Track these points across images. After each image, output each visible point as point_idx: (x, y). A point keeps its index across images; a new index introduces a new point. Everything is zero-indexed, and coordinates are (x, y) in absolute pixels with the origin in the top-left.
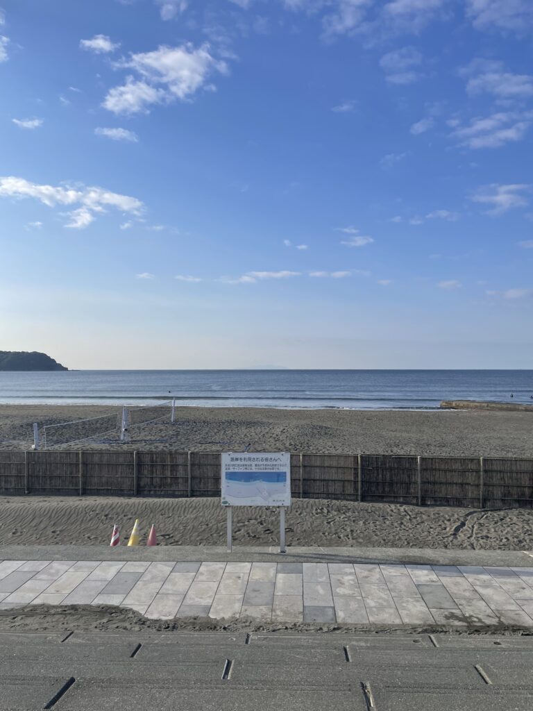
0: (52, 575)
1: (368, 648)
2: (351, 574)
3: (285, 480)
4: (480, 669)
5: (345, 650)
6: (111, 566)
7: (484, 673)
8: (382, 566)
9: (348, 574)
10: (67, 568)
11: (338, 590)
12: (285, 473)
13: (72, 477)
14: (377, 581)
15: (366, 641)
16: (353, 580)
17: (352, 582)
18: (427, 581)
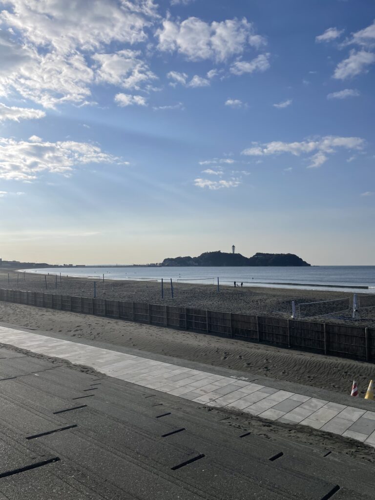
0: (313, 407)
6: (355, 411)
10: (322, 405)
13: (319, 341)
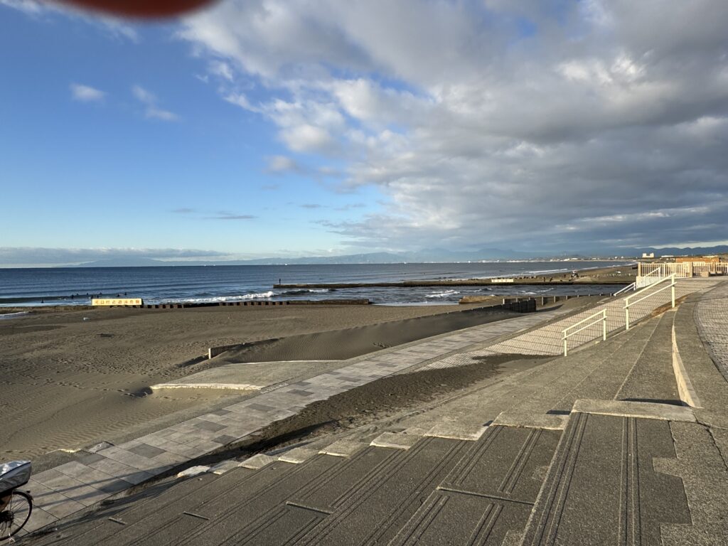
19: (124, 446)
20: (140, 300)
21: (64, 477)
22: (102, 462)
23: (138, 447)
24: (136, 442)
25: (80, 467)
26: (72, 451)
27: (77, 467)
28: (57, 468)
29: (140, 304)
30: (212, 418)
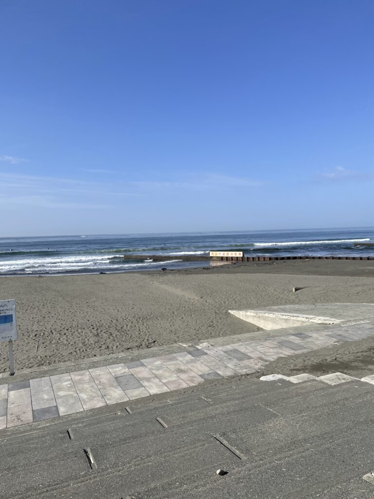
1: (85, 426)
2: (68, 380)
3: (12, 321)
4: (160, 420)
5: (68, 432)
7: (162, 422)
8: (90, 370)
9: (65, 381)
11: (59, 393)
12: (12, 315)
14: (88, 381)
15: (83, 422)
16: (70, 384)
17: (69, 386)
18: (123, 373)
19: (220, 348)
20: (241, 253)
21: (178, 361)
22: (205, 357)
23: (231, 351)
24: (229, 347)
25: (189, 357)
26: (185, 346)
27: (187, 357)
28: (174, 355)
29: (242, 256)
30: (294, 340)
